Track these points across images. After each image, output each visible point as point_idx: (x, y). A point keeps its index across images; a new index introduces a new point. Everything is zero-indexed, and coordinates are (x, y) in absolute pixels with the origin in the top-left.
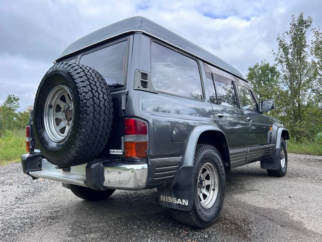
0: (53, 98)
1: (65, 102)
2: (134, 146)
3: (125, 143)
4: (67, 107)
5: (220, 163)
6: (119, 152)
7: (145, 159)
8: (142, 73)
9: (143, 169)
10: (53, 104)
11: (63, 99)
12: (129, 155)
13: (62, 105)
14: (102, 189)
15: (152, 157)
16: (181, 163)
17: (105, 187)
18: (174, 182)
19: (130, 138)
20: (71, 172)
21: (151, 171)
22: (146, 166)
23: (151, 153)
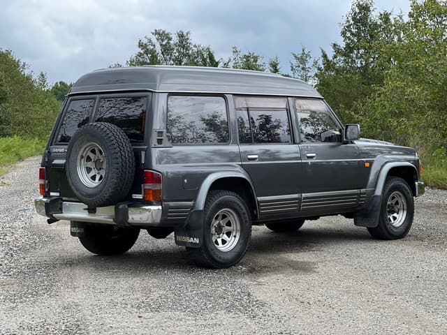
0: (85, 150)
1: (95, 154)
2: (151, 192)
3: (145, 190)
4: (97, 158)
5: (242, 209)
6: (140, 197)
7: (159, 202)
8: (159, 132)
9: (159, 209)
10: (84, 155)
11: (93, 151)
12: (147, 199)
13: (92, 156)
14: (127, 225)
15: (165, 201)
16: (193, 207)
17: (129, 223)
18: (186, 222)
19: (148, 186)
20: (96, 213)
21: (164, 212)
22: (160, 207)
23: (164, 198)
